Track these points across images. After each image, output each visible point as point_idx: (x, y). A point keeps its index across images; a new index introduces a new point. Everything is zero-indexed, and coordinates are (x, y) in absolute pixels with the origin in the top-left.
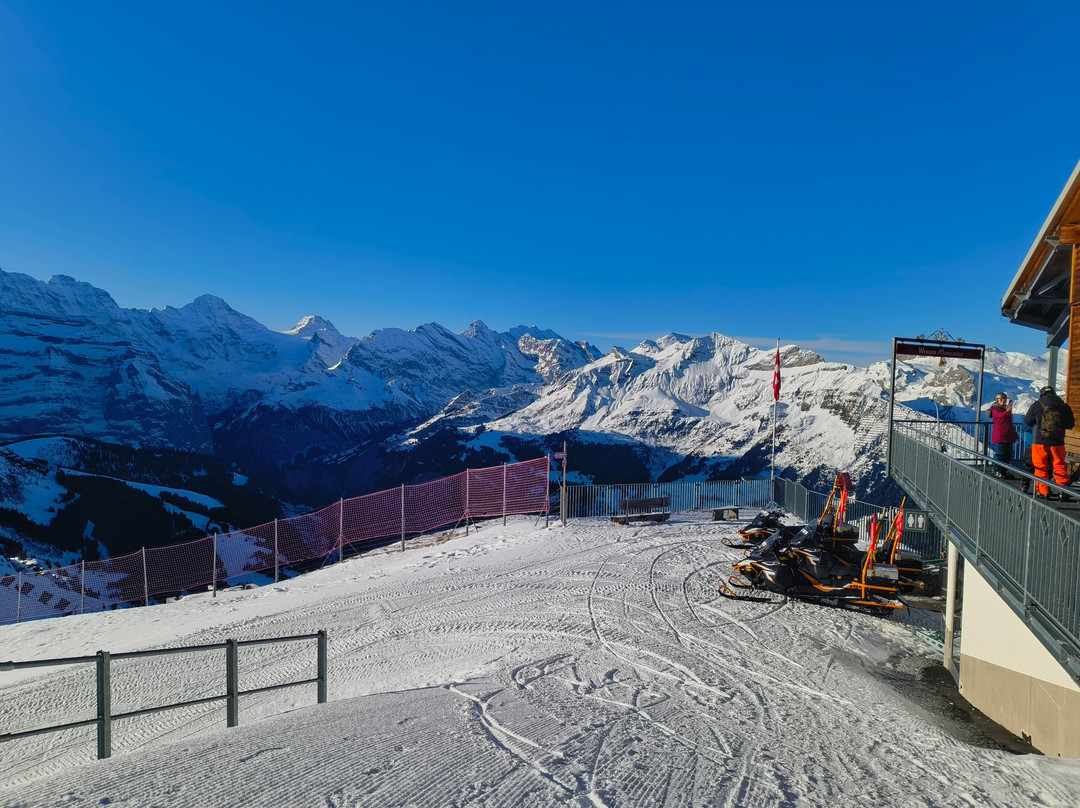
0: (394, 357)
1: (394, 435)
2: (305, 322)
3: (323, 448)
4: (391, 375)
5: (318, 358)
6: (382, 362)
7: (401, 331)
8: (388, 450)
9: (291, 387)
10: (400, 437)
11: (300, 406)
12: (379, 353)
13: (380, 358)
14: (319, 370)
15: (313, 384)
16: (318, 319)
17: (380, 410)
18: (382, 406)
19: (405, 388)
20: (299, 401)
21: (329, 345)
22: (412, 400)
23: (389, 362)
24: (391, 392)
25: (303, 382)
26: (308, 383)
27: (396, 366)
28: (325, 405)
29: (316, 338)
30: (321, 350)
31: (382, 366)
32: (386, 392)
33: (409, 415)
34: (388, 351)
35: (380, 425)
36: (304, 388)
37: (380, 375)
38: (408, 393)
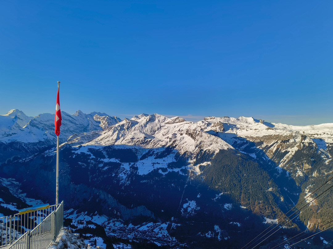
0: (48, 123)
1: (48, 151)
2: (11, 111)
3: (19, 157)
4: (46, 130)
5: (17, 124)
6: (43, 125)
7: (50, 114)
8: (45, 156)
9: (6, 135)
10: (50, 151)
11: (10, 142)
12: (42, 122)
13: (42, 124)
14: (18, 129)
15: (15, 134)
16: (17, 110)
17: (42, 142)
18: (43, 140)
19: (52, 134)
20: (9, 140)
21: (22, 120)
22: (55, 138)
23: (45, 125)
24: (46, 135)
25: (11, 133)
26: (13, 134)
27: (48, 126)
28: (20, 141)
29: (16, 117)
30: (18, 121)
31: (43, 126)
32: (45, 136)
33: (54, 143)
34: (45, 121)
35: (42, 147)
36: (11, 135)
37: (42, 130)
38: (53, 135)
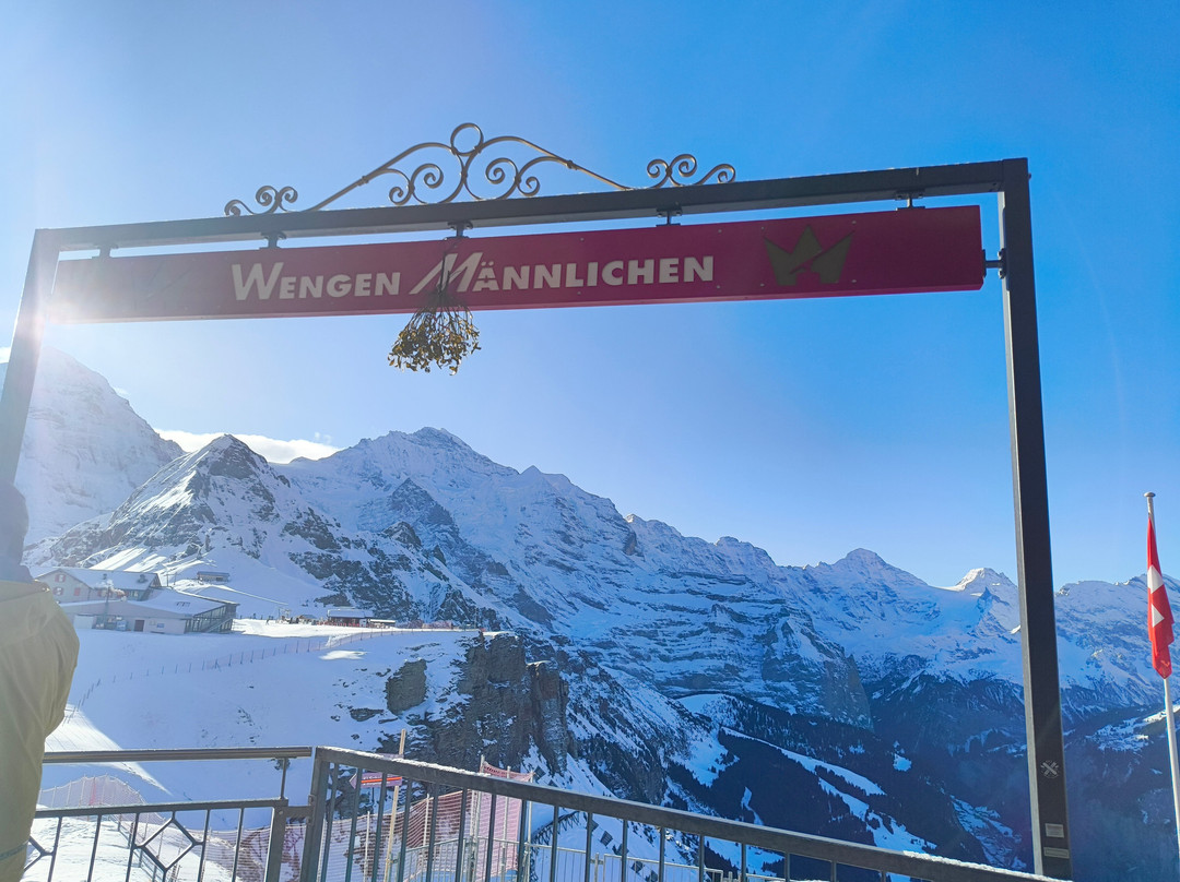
0: (1098, 619)
1: (1109, 727)
2: (972, 575)
3: (1008, 735)
4: (1096, 644)
5: (992, 619)
6: (1081, 626)
7: (1104, 584)
8: (1102, 747)
9: (959, 654)
10: (1120, 731)
11: (973, 678)
12: (1075, 614)
13: (1077, 620)
14: (994, 634)
15: (987, 651)
16: (989, 572)
17: (1085, 690)
18: (1087, 684)
19: (1120, 661)
20: (970, 671)
21: (1006, 603)
22: (1133, 678)
23: (1091, 625)
24: (1098, 666)
25: (975, 650)
26: (980, 650)
27: (1103, 631)
28: (1005, 678)
29: (987, 594)
30: (995, 609)
31: (1082, 631)
32: (1092, 667)
33: (1131, 702)
34: (1089, 611)
35: (1086, 711)
36: (975, 656)
37: (1080, 642)
38: (1126, 669)
